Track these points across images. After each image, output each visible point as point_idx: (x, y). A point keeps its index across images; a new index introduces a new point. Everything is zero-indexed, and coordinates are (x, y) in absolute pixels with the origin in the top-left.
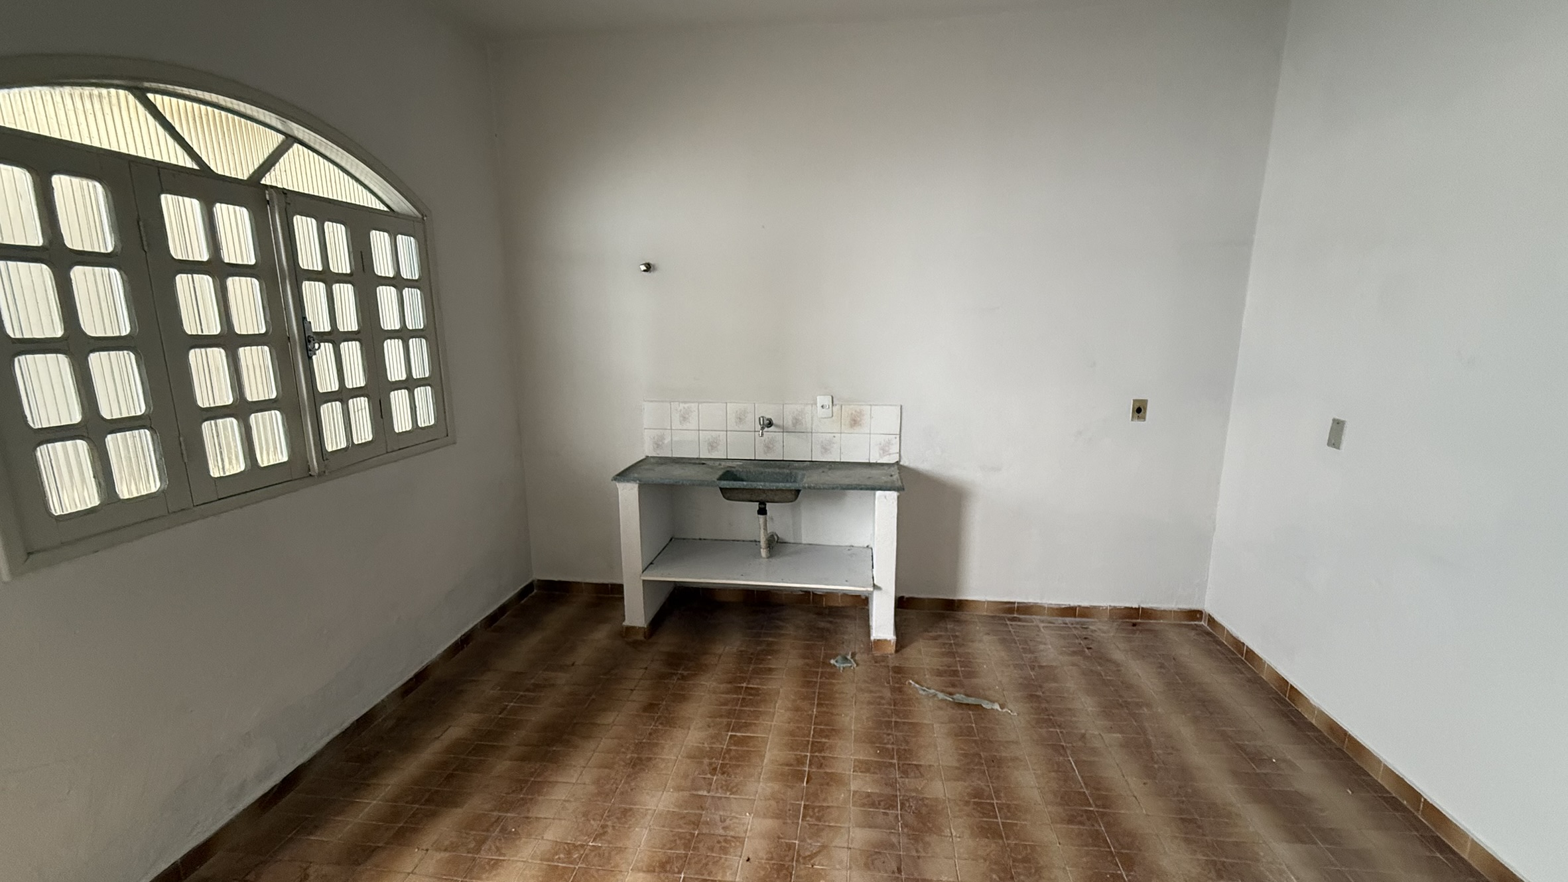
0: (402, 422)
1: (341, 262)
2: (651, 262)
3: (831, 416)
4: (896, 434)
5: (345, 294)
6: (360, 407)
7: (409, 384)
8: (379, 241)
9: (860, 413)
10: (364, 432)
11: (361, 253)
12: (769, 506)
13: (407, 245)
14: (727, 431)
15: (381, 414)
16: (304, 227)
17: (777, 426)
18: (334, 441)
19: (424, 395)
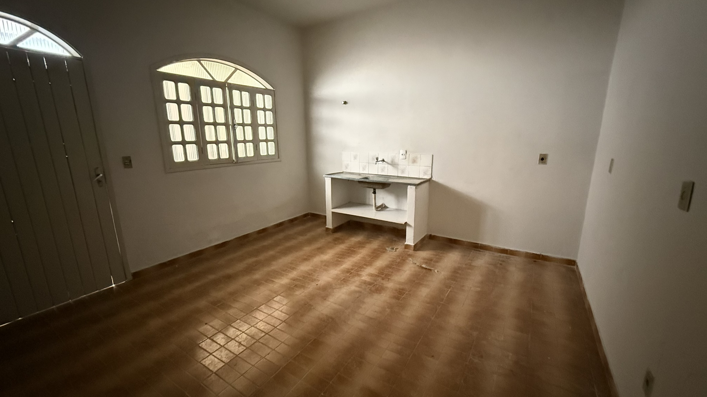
0: (263, 152)
1: (247, 103)
2: (346, 101)
3: (405, 158)
4: (430, 167)
5: (247, 113)
6: (250, 146)
7: (266, 141)
8: (259, 97)
9: (416, 157)
10: (251, 153)
11: (253, 101)
12: (377, 191)
13: (268, 98)
14: (369, 163)
15: (256, 148)
16: (236, 93)
17: (386, 162)
18: (241, 154)
19: (272, 145)
